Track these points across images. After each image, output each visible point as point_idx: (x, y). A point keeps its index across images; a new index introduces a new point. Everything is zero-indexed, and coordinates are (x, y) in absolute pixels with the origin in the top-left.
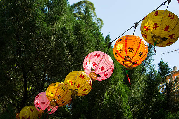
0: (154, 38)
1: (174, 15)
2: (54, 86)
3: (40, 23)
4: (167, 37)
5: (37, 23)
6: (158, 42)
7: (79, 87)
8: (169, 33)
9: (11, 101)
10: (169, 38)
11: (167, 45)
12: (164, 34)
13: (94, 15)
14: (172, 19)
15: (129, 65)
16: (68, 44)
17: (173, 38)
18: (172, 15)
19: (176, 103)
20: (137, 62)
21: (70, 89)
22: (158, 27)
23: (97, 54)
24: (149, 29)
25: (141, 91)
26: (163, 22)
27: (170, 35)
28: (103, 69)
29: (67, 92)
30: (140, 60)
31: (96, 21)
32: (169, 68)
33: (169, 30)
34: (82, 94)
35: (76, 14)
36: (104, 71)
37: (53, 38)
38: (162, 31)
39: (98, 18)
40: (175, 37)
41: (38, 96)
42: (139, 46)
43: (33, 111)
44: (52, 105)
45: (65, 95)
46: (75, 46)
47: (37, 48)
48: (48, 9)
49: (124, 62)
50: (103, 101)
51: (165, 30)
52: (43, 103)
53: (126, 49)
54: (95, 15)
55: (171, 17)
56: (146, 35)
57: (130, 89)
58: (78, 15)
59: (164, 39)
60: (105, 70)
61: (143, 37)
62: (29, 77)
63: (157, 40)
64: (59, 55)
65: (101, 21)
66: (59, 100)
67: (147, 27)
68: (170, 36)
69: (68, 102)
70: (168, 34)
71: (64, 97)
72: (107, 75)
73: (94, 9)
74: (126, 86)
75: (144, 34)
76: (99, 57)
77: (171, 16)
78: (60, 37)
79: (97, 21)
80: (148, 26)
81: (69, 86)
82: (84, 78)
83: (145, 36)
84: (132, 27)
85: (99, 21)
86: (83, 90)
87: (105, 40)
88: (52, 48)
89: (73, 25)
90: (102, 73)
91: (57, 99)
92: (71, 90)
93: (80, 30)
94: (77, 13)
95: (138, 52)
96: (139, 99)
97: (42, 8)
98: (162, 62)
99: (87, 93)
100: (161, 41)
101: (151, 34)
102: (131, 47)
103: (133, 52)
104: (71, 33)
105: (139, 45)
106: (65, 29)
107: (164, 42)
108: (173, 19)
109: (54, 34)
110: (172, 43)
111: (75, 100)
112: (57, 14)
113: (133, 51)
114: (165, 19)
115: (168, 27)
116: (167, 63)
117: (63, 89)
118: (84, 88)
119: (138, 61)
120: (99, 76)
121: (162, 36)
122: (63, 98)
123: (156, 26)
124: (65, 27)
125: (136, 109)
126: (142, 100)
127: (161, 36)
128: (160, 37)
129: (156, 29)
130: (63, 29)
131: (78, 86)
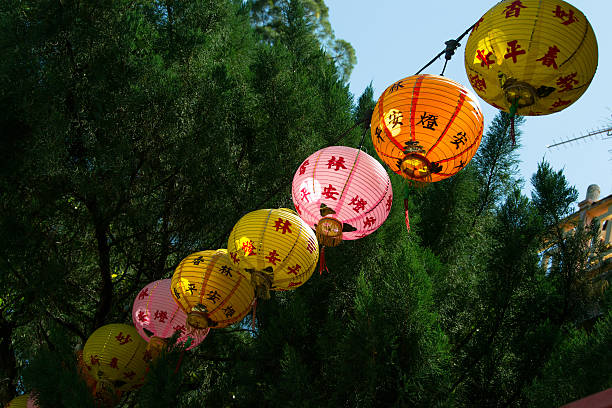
0: (509, 90)
1: (571, 12)
2: (196, 263)
3: (143, 56)
4: (553, 84)
5: (132, 57)
6: (522, 101)
7: (276, 262)
8: (556, 72)
9: (62, 316)
10: (558, 88)
11: (552, 111)
12: (542, 75)
13: (325, 30)
14: (566, 23)
15: (417, 173)
16: (238, 122)
17: (569, 88)
18: (568, 13)
19: (594, 299)
20: (444, 164)
21: (246, 270)
22: (523, 52)
23: (334, 158)
24: (493, 62)
25: (480, 267)
26: (539, 37)
27: (561, 79)
28: (362, 204)
29: (240, 280)
30: (455, 158)
31: (332, 51)
32: (567, 187)
33: (558, 61)
34: (287, 284)
35: (267, 29)
36: (365, 210)
37: (187, 103)
38: (535, 67)
39: (337, 42)
40: (576, 82)
41: (145, 294)
42: (457, 112)
43: (127, 341)
44: (192, 326)
45: (233, 292)
46: (261, 129)
47: (137, 139)
48: (169, 11)
49: (400, 162)
50: (353, 303)
51: (544, 64)
52: (162, 316)
53: (413, 118)
54: (328, 31)
55: (564, 18)
56: (483, 81)
57: (444, 261)
58: (273, 33)
59: (544, 91)
60: (367, 207)
61: (474, 86)
62: (114, 235)
63: (520, 97)
64: (208, 159)
65: (347, 49)
66: (214, 307)
67: (486, 53)
68: (562, 81)
69: (244, 312)
70: (555, 76)
71: (229, 296)
72: (374, 221)
73: (324, 12)
74: (428, 253)
75: (477, 76)
76: (344, 167)
77: (564, 14)
78: (211, 100)
79: (336, 49)
80: (491, 50)
81: (245, 260)
82: (290, 231)
83: (478, 84)
84: (439, 56)
85: (343, 51)
86: (289, 268)
87: (357, 105)
88: (184, 138)
89: (250, 61)
90: (359, 218)
91: (210, 305)
92: (251, 271)
93: (274, 76)
94: (269, 25)
95: (452, 132)
96: (473, 294)
97: (146, 7)
98: (545, 169)
99: (304, 280)
100: (532, 98)
101: (501, 76)
102: (431, 111)
103: (433, 129)
104: (245, 87)
105: (458, 109)
106: (224, 74)
107: (542, 101)
108: (570, 25)
109: (190, 92)
110: (568, 103)
111: (267, 304)
112: (197, 27)
113: (434, 127)
114: (543, 24)
115: (553, 51)
116: (560, 173)
117: (226, 270)
118: (291, 263)
119: (447, 160)
120: (347, 228)
121: (536, 82)
122: (226, 300)
123: (514, 51)
124: (224, 67)
125: (465, 324)
126: (483, 295)
127: (532, 83)
128: (529, 85)
129: (515, 61)
130: (219, 73)
131: (273, 257)
